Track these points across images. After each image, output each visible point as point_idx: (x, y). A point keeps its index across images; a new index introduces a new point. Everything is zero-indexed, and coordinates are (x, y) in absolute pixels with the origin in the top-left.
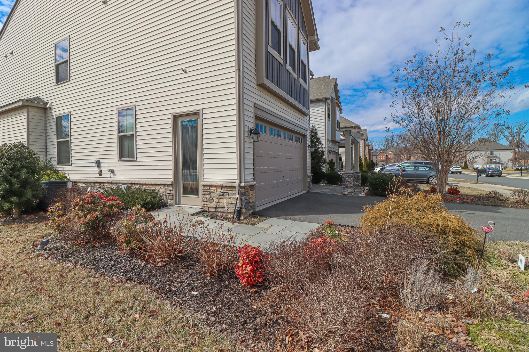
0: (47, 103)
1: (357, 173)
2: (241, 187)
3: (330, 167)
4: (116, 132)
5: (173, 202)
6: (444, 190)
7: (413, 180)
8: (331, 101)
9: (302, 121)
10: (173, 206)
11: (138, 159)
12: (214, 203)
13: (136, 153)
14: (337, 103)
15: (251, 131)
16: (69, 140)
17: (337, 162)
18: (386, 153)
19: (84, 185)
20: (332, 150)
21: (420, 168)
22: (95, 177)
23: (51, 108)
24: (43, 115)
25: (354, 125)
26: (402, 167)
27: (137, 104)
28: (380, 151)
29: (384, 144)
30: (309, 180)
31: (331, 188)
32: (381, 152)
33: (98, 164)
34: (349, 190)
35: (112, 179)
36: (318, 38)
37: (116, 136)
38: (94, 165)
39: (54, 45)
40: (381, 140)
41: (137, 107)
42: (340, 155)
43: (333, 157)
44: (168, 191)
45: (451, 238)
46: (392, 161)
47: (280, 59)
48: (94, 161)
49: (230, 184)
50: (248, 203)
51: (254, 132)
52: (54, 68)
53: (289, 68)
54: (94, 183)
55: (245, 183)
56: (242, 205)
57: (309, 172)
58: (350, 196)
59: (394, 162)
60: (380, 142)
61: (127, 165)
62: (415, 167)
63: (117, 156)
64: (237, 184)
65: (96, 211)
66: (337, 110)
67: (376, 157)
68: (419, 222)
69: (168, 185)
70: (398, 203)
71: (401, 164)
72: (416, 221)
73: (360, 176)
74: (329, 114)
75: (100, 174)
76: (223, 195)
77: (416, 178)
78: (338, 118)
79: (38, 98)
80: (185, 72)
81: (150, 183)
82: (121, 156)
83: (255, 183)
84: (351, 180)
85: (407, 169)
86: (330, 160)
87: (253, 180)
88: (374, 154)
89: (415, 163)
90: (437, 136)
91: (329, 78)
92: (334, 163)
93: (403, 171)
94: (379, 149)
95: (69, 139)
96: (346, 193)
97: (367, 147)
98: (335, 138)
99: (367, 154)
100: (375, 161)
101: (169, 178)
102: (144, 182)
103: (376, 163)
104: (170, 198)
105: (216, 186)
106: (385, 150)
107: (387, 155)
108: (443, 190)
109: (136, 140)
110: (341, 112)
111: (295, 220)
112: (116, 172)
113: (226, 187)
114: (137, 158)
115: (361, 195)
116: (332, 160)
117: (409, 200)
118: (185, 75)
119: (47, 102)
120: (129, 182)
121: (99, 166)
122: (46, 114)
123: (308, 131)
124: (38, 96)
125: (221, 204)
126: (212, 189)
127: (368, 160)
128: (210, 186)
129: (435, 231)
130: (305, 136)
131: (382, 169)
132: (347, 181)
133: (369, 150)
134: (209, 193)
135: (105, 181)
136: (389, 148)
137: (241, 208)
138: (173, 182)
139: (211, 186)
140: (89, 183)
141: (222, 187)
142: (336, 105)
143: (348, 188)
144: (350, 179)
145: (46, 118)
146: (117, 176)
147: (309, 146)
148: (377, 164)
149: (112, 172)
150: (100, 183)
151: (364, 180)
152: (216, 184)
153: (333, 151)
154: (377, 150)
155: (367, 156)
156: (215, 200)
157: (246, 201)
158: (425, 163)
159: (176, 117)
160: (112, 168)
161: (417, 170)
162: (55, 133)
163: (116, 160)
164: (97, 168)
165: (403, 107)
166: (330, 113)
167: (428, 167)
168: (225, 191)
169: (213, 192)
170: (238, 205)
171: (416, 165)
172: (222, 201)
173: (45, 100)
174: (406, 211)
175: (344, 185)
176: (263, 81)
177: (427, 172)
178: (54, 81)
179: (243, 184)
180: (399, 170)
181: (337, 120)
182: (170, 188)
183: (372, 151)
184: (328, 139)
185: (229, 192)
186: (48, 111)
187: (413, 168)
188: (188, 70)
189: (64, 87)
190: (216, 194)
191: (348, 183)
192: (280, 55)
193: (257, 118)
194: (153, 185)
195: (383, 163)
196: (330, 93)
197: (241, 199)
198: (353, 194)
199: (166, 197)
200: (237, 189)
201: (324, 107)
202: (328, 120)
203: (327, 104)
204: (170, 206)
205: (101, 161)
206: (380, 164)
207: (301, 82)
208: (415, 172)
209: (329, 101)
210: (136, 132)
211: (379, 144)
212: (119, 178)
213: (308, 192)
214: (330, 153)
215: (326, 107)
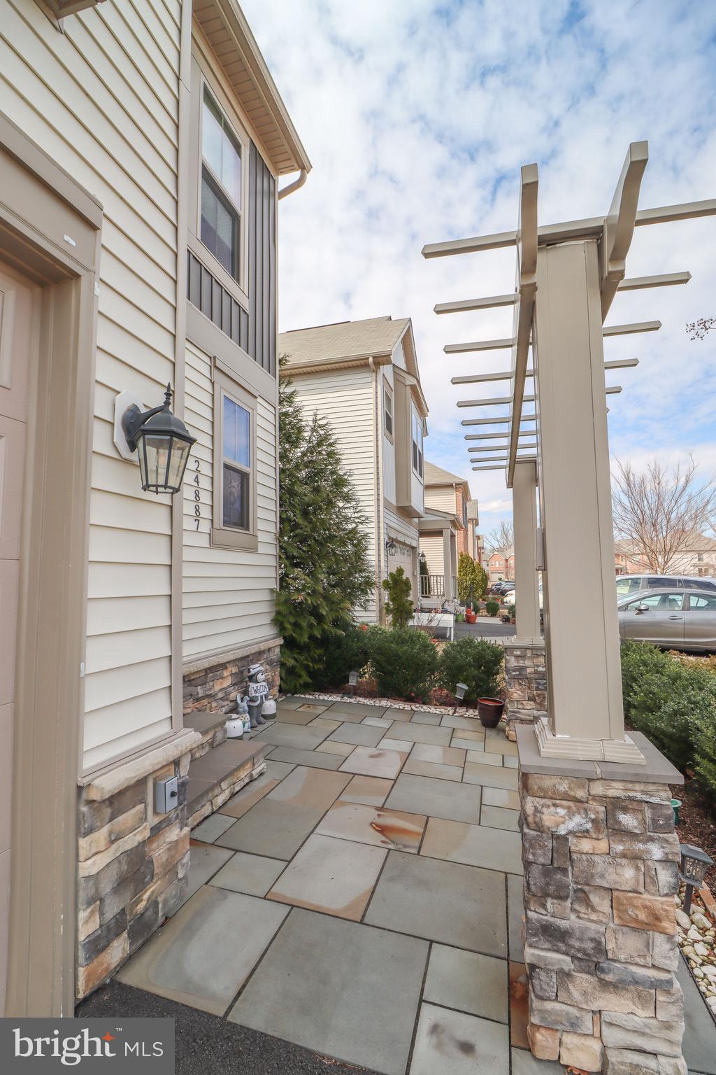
3: (393, 599)
8: (396, 380)
14: (413, 388)
17: (414, 576)
18: (504, 556)
20: (401, 538)
25: (453, 481)
28: (493, 551)
32: (496, 553)
42: (423, 556)
43: (401, 561)
67: (488, 563)
74: (388, 419)
78: (416, 437)
86: (394, 572)
88: (485, 557)
91: (390, 318)
92: (407, 584)
98: (408, 497)
116: (400, 571)
142: (409, 390)
144: (635, 858)
153: (404, 544)
166: (393, 416)
181: (415, 445)
183: (482, 551)
184: (385, 499)
191: (601, 903)
201: (372, 390)
202: (384, 433)
203: (380, 378)
206: (495, 577)
209: (387, 372)
214: (392, 546)
215: (379, 387)
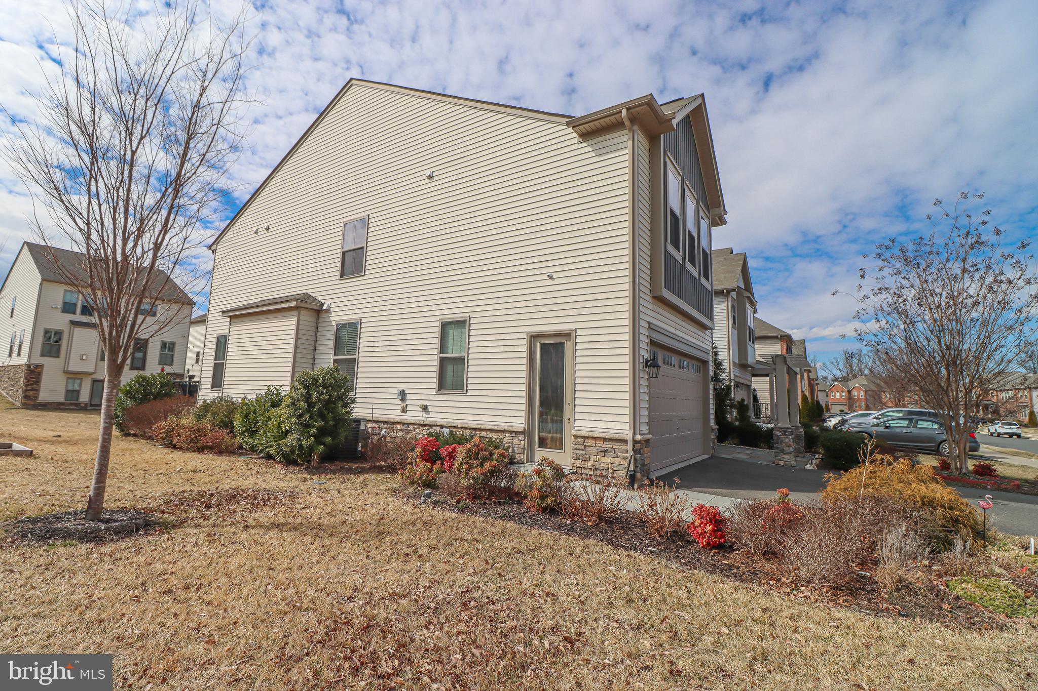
0: (323, 304)
1: (797, 428)
2: (635, 442)
3: (738, 413)
4: (436, 352)
5: (524, 457)
6: (963, 466)
7: (906, 446)
8: (738, 294)
9: (702, 339)
10: (524, 463)
11: (469, 393)
12: (591, 463)
13: (467, 384)
14: (749, 298)
15: (647, 361)
16: (355, 359)
17: (750, 403)
18: (847, 387)
19: (375, 425)
20: (741, 381)
21: (921, 424)
22: (395, 414)
23: (328, 311)
24: (315, 320)
25: (779, 334)
26: (883, 420)
27: (472, 315)
28: (833, 381)
29: (841, 367)
30: (713, 436)
31: (749, 452)
32: (836, 383)
33: (403, 395)
34: (786, 456)
35: (425, 419)
36: (725, 210)
37: (435, 357)
38: (396, 396)
39: (342, 224)
40: (835, 358)
41: (472, 320)
42: (755, 390)
43: (743, 394)
44: (516, 442)
45: (939, 512)
46: (863, 404)
47: (678, 256)
48: (396, 391)
49: (617, 436)
50: (643, 465)
51: (651, 364)
52: (340, 255)
53: (689, 266)
54: (393, 423)
55: (641, 435)
56: (636, 467)
57: (712, 422)
58: (788, 466)
59: (868, 408)
60: (832, 363)
61: (450, 400)
62: (911, 420)
63: (434, 386)
64: (629, 436)
65: (491, 460)
66: (749, 309)
67: (825, 394)
68: (901, 494)
69: (517, 433)
70: (874, 472)
71: (881, 415)
72: (898, 493)
73: (803, 433)
74: (734, 317)
75: (404, 410)
76: (605, 451)
77: (913, 442)
78: (750, 323)
79: (308, 296)
80: (550, 277)
81: (487, 427)
82: (442, 386)
83: (650, 436)
84: (790, 440)
85: (894, 423)
86: (739, 400)
87: (647, 432)
88: (820, 387)
89: (910, 413)
90: (943, 370)
91: (732, 253)
92: (745, 406)
93: (886, 428)
94: (830, 377)
95: (356, 357)
96: (782, 463)
97: (806, 375)
98: (746, 358)
99: (807, 388)
100: (823, 404)
101: (519, 421)
102: (478, 426)
103: (827, 406)
104: (519, 452)
105: (594, 438)
106: (845, 380)
107: (849, 392)
108: (961, 465)
109: (468, 366)
110: (756, 312)
111: (716, 494)
112: (430, 409)
113: (611, 440)
114: (467, 390)
115: (808, 467)
116: (743, 400)
117: (889, 469)
118: (550, 282)
119: (323, 301)
120: (454, 425)
121: (403, 399)
122: (318, 320)
123: (711, 354)
124: (308, 292)
125: (603, 465)
126: (589, 442)
127: (810, 400)
128: (585, 438)
129: (920, 503)
130: (705, 363)
131: (843, 422)
132: (782, 442)
133: (809, 380)
134: (583, 447)
135: (413, 422)
136: (855, 376)
137: (635, 471)
138: (525, 428)
139: (588, 438)
140: (385, 422)
141: (605, 439)
142: (746, 300)
143: (785, 454)
144: (788, 438)
145: (317, 323)
146: (432, 415)
147: (712, 378)
148: (828, 409)
149: (425, 409)
150: (403, 424)
151: (810, 443)
152: (595, 435)
153: (743, 384)
154: (826, 378)
155: (807, 393)
156: (593, 458)
157: (641, 462)
158: (930, 414)
159: (533, 337)
160: (425, 403)
161: (915, 427)
162: (332, 347)
163: (434, 392)
164: (399, 402)
165: (878, 321)
166: (736, 315)
167: (937, 423)
168: (608, 445)
169: (589, 446)
170: (632, 467)
171: (911, 416)
172: (604, 459)
173: (319, 298)
174: (886, 482)
175: (777, 448)
176: (661, 291)
177: (935, 432)
178: (338, 273)
179: (638, 438)
180: (878, 425)
181: (749, 328)
182: (521, 437)
183: (816, 382)
184: (733, 362)
185: (614, 447)
186: (323, 315)
187: (907, 422)
188: (555, 276)
189: (353, 284)
190: (594, 449)
191: (784, 444)
192: (679, 250)
193: (653, 343)
194: (491, 431)
195: (842, 408)
196: (737, 281)
197: (635, 458)
198: (793, 464)
199: (513, 450)
200: (630, 444)
201: (725, 305)
202: (733, 327)
203: (730, 299)
204: (518, 462)
205: (407, 391)
206: (835, 409)
207: (703, 281)
208: (911, 430)
209: (734, 294)
210: (468, 354)
211: (830, 366)
212: (434, 417)
213: (712, 457)
214: (738, 386)
215: (729, 304)
